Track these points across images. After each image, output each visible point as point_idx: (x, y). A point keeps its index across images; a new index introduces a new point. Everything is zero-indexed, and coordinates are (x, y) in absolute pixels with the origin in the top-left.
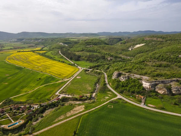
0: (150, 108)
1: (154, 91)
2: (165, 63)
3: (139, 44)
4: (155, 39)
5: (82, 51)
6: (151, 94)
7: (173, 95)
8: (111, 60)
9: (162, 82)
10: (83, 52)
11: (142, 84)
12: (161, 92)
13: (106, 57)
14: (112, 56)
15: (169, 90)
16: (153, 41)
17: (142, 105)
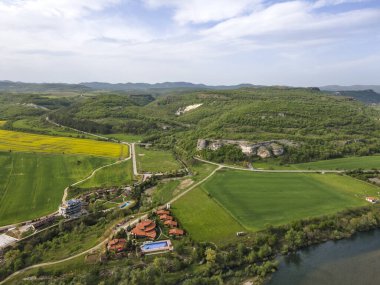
0: (261, 170)
1: (256, 156)
2: (249, 127)
3: (192, 104)
4: (216, 96)
5: (106, 116)
6: (254, 159)
7: (276, 157)
8: (168, 129)
9: (263, 144)
10: (109, 118)
11: (241, 150)
12: (263, 155)
13: (158, 125)
14: (167, 123)
15: (271, 151)
16: (213, 99)
17: (252, 169)
